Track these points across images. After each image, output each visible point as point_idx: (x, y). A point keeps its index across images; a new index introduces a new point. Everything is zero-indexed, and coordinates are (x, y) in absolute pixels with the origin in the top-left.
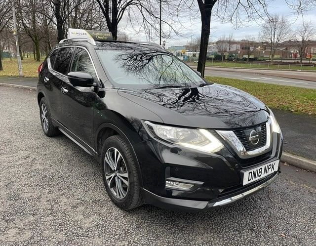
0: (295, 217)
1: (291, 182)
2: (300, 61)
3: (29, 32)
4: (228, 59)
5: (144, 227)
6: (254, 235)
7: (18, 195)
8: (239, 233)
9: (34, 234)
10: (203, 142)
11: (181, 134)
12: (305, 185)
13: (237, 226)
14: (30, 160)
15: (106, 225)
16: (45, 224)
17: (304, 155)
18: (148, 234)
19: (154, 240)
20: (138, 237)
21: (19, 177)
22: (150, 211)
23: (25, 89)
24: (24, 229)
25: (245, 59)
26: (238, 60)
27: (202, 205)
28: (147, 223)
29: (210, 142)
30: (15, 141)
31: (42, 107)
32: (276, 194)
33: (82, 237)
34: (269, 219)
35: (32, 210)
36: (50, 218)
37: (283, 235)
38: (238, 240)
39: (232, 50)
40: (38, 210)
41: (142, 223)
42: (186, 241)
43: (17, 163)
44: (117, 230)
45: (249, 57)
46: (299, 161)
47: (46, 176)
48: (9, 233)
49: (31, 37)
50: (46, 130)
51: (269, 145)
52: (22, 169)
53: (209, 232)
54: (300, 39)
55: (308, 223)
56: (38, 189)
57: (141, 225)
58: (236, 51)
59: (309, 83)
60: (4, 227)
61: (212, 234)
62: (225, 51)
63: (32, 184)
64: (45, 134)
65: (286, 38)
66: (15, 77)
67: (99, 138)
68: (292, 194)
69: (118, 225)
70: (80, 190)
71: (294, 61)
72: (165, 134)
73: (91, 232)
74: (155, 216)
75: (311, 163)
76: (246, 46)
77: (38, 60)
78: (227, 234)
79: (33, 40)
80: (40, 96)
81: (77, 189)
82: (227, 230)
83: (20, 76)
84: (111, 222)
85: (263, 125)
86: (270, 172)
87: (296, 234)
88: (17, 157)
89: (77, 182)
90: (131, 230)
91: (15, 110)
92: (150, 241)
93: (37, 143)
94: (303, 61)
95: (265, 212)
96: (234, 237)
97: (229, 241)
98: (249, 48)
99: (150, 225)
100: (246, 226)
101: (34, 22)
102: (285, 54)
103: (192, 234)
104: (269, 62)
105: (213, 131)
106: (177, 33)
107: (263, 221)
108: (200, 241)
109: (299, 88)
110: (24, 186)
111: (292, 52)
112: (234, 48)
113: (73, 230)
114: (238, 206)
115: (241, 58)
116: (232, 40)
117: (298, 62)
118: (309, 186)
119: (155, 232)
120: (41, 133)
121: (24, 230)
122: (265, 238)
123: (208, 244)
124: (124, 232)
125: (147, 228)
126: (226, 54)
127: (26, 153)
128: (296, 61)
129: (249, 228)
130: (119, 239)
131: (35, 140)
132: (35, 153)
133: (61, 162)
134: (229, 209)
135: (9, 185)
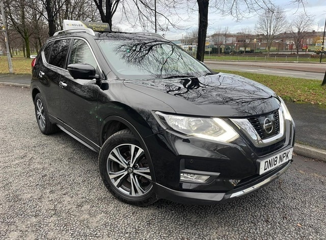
0: (309, 206)
1: (301, 171)
2: (296, 53)
3: (18, 27)
4: (225, 53)
5: (155, 223)
6: (269, 227)
7: (17, 196)
8: (254, 226)
9: (38, 236)
10: (218, 131)
11: (193, 124)
12: (315, 174)
13: (251, 218)
14: (27, 159)
15: (114, 223)
16: (49, 225)
17: (311, 145)
18: (160, 230)
19: (167, 237)
20: (149, 234)
21: (17, 177)
22: (160, 206)
23: (16, 86)
24: (27, 231)
25: (242, 52)
26: (234, 53)
27: (218, 197)
28: (158, 219)
29: (225, 131)
30: (10, 141)
31: (37, 103)
32: (287, 185)
33: (90, 238)
34: (283, 210)
35: (34, 211)
36: (54, 218)
37: (299, 225)
38: (254, 233)
39: (228, 42)
40: (40, 211)
41: (152, 219)
42: (200, 236)
43: (14, 163)
44: (127, 228)
45: (245, 49)
46: (307, 150)
47: (45, 176)
48: (10, 236)
49: (21, 33)
50: (43, 127)
51: (283, 133)
52: (19, 169)
53: (223, 226)
54: (296, 31)
55: (322, 212)
56: (38, 189)
57: (153, 222)
58: (232, 43)
59: (307, 74)
60: (5, 230)
61: (226, 228)
62: (221, 44)
63: (32, 184)
64: (42, 132)
65: (282, 30)
66: (5, 74)
67: (104, 133)
68: (303, 184)
69: (127, 223)
70: (83, 188)
71: (290, 53)
72: (176, 124)
73: (99, 231)
74: (166, 211)
75: (319, 152)
76: (242, 39)
77: (29, 57)
78: (242, 227)
79: (22, 36)
80: (35, 92)
81: (80, 187)
82: (242, 223)
83: (10, 74)
84: (120, 220)
85: (276, 113)
86: (285, 160)
87: (313, 223)
88: (13, 157)
89: (80, 180)
90: (142, 227)
91: (7, 108)
92: (162, 238)
93: (34, 142)
94: (300, 53)
95: (279, 202)
96: (250, 229)
97: (245, 235)
98: (245, 41)
99: (161, 221)
100: (260, 217)
101: (23, 17)
102: (281, 46)
103: (206, 228)
104: (266, 55)
105: (227, 120)
106: (174, 26)
107: (277, 213)
108: (215, 235)
109: (299, 79)
110: (23, 187)
111: (288, 43)
112: (230, 41)
113: (80, 230)
114: (250, 197)
115: (238, 51)
116: (227, 33)
117: (294, 54)
118: (319, 174)
119: (167, 228)
120: (38, 131)
121: (27, 233)
122: (281, 229)
123: (223, 238)
124: (134, 230)
125: (159, 224)
126: (223, 47)
127: (22, 153)
128: (293, 53)
129: (264, 219)
130: (129, 238)
131: (31, 139)
132: (32, 152)
133: (61, 160)
134: (242, 201)
135: (7, 186)
